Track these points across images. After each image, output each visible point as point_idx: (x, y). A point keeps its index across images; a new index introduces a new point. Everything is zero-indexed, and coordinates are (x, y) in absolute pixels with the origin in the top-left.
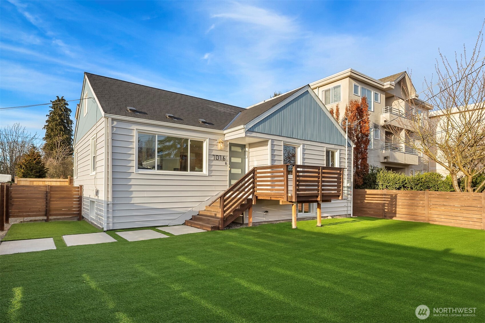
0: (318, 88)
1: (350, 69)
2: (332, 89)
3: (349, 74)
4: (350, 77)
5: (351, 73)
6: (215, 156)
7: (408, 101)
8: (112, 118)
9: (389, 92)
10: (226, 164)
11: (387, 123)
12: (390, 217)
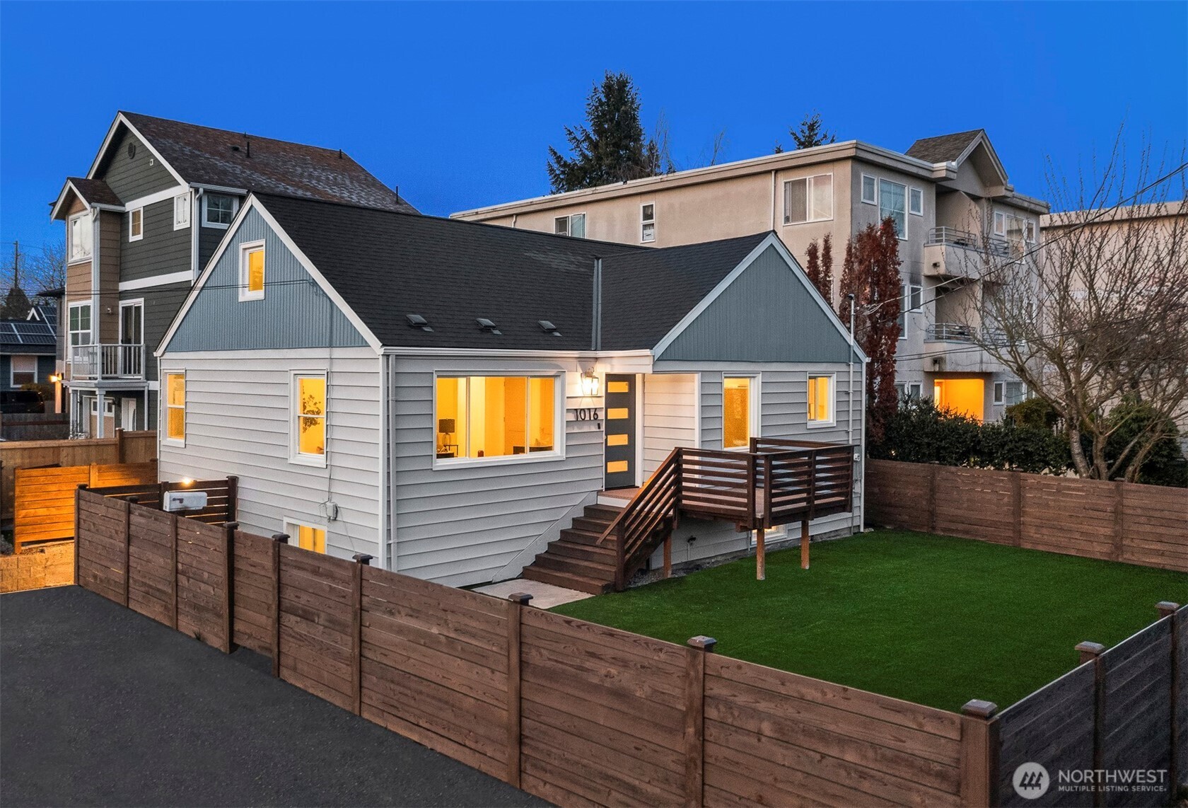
0: (774, 172)
1: (855, 142)
2: (810, 181)
3: (852, 153)
4: (855, 158)
5: (856, 152)
6: (579, 411)
7: (988, 199)
8: (396, 355)
9: (945, 183)
10: (599, 428)
11: (942, 270)
12: (944, 530)
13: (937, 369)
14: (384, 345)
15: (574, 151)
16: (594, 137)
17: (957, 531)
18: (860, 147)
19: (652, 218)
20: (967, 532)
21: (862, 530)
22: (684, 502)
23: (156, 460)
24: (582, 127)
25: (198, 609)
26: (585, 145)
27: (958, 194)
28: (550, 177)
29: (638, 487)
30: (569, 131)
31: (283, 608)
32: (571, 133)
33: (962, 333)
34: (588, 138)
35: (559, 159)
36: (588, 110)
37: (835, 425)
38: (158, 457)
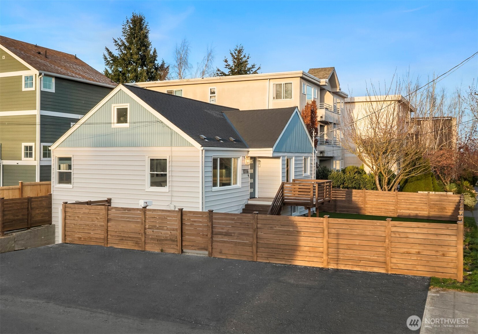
0: (269, 79)
1: (302, 71)
2: (283, 84)
3: (301, 75)
4: (301, 77)
6: (244, 170)
7: (332, 92)
8: (205, 150)
9: (322, 87)
10: (248, 176)
11: (323, 119)
12: (339, 211)
13: (322, 156)
14: (202, 146)
15: (118, 50)
16: (127, 44)
17: (344, 211)
18: (304, 73)
19: (215, 94)
20: (347, 211)
21: (315, 212)
22: (285, 200)
23: (51, 194)
24: (120, 39)
25: (159, 240)
26: (123, 47)
27: (325, 90)
28: (105, 62)
29: (256, 198)
30: (115, 40)
31: (214, 233)
32: (116, 42)
33: (327, 142)
34: (124, 44)
35: (110, 53)
36: (123, 31)
37: (309, 175)
38: (52, 193)
